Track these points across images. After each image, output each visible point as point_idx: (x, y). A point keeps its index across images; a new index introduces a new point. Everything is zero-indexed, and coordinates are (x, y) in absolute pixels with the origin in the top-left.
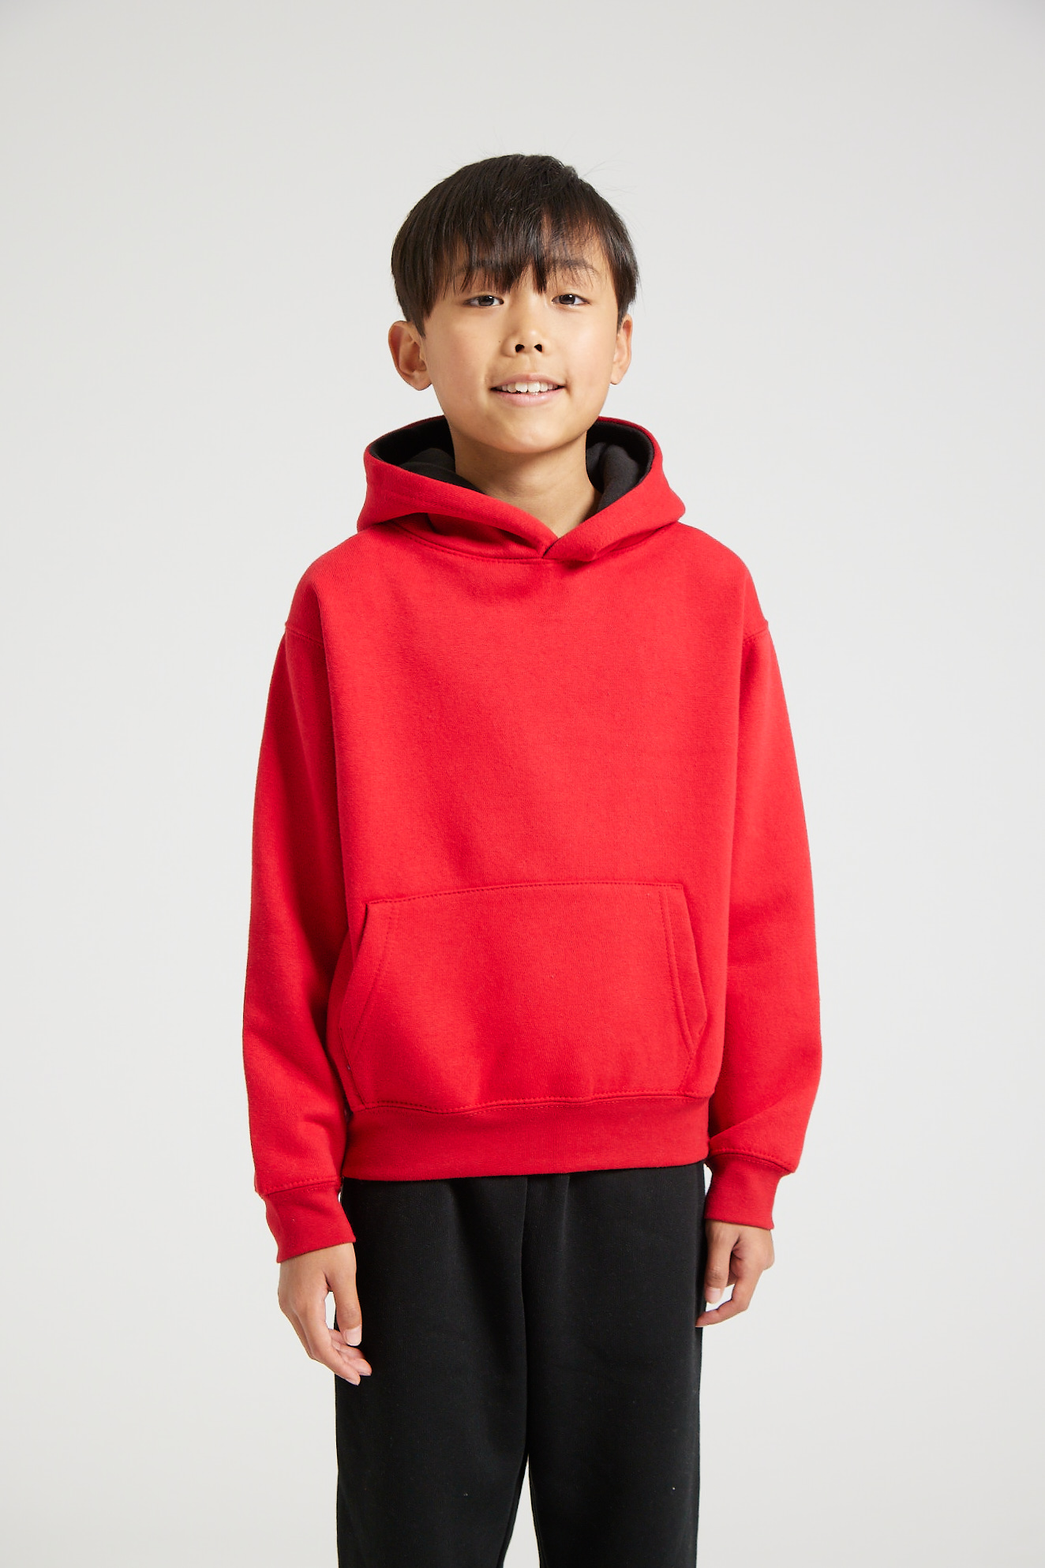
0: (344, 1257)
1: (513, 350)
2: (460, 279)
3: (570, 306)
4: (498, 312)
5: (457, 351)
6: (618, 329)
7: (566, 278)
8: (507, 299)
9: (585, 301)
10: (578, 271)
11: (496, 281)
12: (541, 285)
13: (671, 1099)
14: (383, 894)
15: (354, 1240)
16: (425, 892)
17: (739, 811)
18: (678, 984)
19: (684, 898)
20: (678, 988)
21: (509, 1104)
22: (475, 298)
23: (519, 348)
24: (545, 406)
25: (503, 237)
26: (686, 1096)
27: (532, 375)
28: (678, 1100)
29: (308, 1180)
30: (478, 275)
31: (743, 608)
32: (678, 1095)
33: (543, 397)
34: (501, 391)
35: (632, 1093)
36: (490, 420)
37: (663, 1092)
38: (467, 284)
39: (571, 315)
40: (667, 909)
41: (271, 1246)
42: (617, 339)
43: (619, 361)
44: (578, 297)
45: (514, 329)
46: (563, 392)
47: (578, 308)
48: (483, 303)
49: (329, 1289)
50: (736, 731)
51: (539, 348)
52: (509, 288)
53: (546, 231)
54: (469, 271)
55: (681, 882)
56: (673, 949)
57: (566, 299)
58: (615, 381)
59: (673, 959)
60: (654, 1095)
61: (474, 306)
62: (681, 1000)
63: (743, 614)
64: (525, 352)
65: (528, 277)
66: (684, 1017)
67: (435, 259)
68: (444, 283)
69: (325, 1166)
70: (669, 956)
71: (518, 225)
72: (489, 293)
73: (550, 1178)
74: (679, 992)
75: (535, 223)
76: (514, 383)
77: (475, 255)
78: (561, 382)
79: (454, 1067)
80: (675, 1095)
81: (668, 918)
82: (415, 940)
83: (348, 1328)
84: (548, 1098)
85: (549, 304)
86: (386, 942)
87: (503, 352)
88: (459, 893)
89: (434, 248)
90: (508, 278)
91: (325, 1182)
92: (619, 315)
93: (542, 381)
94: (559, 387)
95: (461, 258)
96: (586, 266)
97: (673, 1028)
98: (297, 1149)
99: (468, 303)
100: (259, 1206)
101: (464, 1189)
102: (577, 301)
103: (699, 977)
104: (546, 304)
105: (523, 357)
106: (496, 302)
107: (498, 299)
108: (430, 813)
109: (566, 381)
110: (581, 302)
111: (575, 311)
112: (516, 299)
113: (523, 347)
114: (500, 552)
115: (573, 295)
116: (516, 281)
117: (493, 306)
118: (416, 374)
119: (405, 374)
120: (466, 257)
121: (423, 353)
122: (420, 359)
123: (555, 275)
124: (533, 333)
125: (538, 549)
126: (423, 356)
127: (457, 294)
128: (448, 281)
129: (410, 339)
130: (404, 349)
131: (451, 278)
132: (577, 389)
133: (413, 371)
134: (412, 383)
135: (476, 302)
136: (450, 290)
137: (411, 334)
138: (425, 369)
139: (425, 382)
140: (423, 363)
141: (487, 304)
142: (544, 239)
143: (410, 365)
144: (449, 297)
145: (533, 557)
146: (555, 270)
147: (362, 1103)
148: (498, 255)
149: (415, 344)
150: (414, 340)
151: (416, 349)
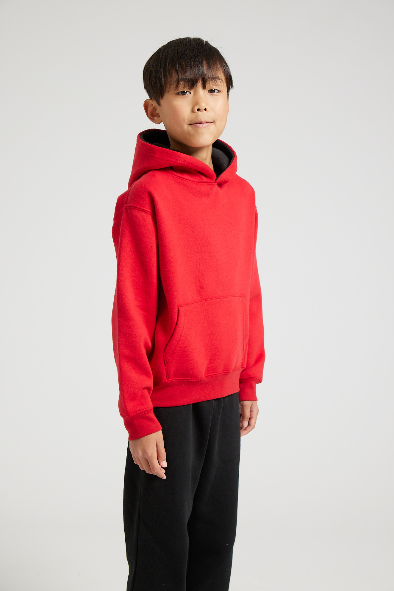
1: (196, 110)
2: (174, 85)
3: (214, 93)
4: (189, 96)
7: (213, 84)
8: (192, 92)
9: (219, 91)
10: (217, 81)
11: (188, 85)
12: (204, 86)
18: (245, 329)
25: (190, 69)
30: (182, 84)
38: (177, 87)
39: (215, 97)
40: (243, 304)
44: (216, 90)
45: (196, 103)
46: (213, 123)
47: (217, 94)
48: (183, 94)
52: (193, 88)
53: (205, 66)
54: (178, 82)
57: (212, 91)
61: (180, 95)
62: (245, 335)
65: (200, 84)
67: (164, 78)
71: (195, 65)
72: (185, 90)
75: (201, 64)
77: (180, 77)
78: (212, 120)
83: (163, 461)
86: (184, 321)
89: (163, 74)
90: (192, 84)
95: (174, 78)
96: (219, 79)
99: (178, 94)
102: (216, 91)
104: (206, 94)
107: (188, 92)
109: (214, 120)
110: (218, 92)
111: (216, 95)
112: (195, 93)
113: (200, 109)
114: (200, 181)
115: (215, 89)
116: (196, 85)
117: (187, 94)
118: (155, 118)
119: (151, 118)
120: (177, 77)
121: (158, 111)
122: (156, 113)
123: (209, 83)
124: (203, 104)
125: (213, 180)
126: (158, 112)
127: (173, 90)
128: (170, 86)
129: (152, 105)
130: (150, 109)
131: (171, 85)
132: (218, 123)
133: (154, 117)
134: (154, 122)
135: (181, 93)
136: (171, 89)
137: (153, 104)
138: (160, 116)
139: (160, 121)
140: (158, 114)
141: (185, 94)
142: (205, 69)
143: (152, 115)
144: (171, 91)
145: (212, 182)
146: (209, 81)
147: (167, 379)
148: (189, 75)
149: (154, 107)
150: (154, 106)
151: (155, 109)
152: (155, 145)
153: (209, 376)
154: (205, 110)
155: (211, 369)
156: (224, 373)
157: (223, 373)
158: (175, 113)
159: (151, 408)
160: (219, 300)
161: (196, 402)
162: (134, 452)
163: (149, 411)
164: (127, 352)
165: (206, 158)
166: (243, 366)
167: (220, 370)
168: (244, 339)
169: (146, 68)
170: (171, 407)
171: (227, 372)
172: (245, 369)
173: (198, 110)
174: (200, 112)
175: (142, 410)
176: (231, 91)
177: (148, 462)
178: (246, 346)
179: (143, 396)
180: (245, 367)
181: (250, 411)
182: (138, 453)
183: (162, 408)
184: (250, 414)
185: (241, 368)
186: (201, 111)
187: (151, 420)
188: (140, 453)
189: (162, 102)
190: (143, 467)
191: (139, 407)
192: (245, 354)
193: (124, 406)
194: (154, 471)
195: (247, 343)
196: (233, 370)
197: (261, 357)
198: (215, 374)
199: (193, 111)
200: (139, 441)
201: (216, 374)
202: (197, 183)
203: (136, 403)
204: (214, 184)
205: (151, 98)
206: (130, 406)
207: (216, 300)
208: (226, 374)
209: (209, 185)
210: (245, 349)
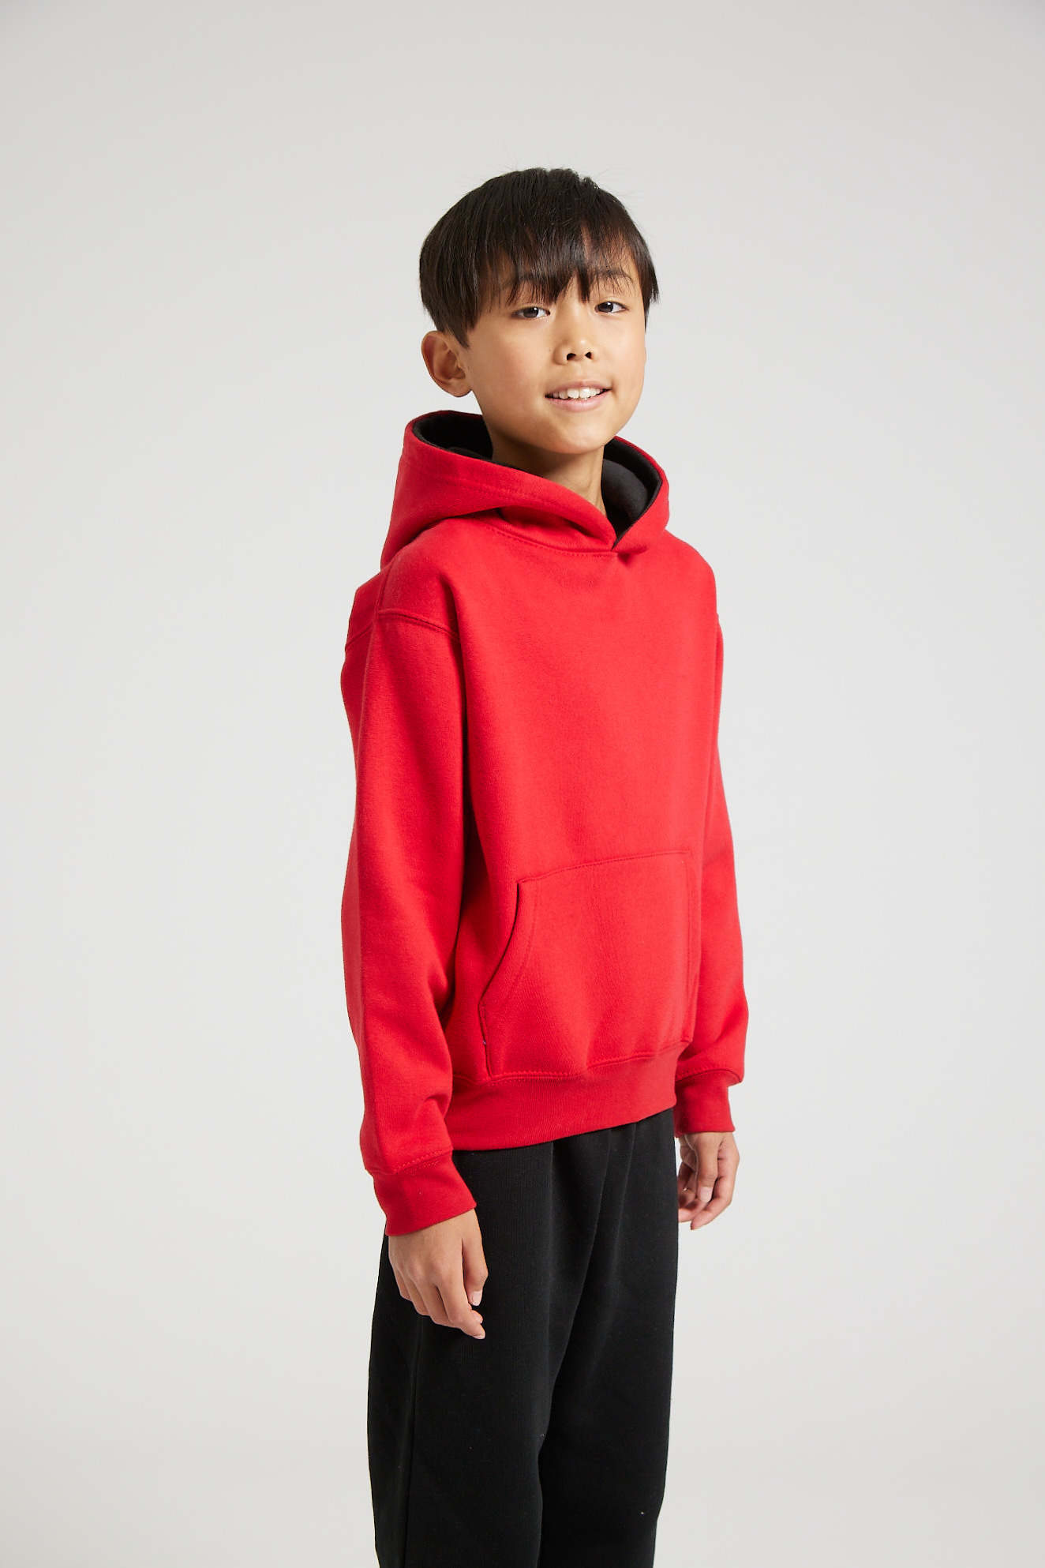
1: (565, 358)
2: (506, 293)
3: (609, 314)
4: (545, 321)
7: (608, 287)
8: (553, 310)
9: (624, 308)
10: (617, 280)
11: (543, 292)
12: (584, 295)
15: (475, 1206)
22: (520, 311)
24: (593, 410)
25: (548, 251)
27: (582, 382)
30: (525, 290)
33: (592, 401)
34: (555, 397)
36: (545, 426)
38: (514, 297)
39: (612, 322)
44: (617, 303)
45: (564, 338)
46: (609, 394)
47: (618, 314)
48: (528, 315)
52: (556, 299)
53: (586, 242)
54: (516, 284)
57: (604, 307)
61: (521, 318)
65: (573, 288)
67: (479, 274)
68: (490, 297)
71: (561, 237)
72: (532, 305)
75: (577, 236)
76: (565, 389)
77: (522, 270)
78: (608, 385)
85: (592, 313)
86: (534, 920)
89: (476, 263)
90: (553, 289)
93: (591, 386)
94: (605, 391)
95: (505, 274)
96: (624, 275)
99: (515, 315)
102: (616, 308)
104: (590, 314)
106: (541, 313)
107: (543, 310)
109: (613, 384)
110: (620, 309)
111: (613, 318)
112: (560, 312)
113: (575, 355)
114: (574, 546)
115: (612, 303)
116: (562, 292)
117: (538, 316)
118: (453, 381)
119: (442, 382)
120: (512, 271)
121: (462, 361)
122: (455, 367)
123: (598, 283)
124: (583, 342)
125: (607, 544)
126: (462, 365)
127: (503, 306)
128: (493, 295)
129: (445, 347)
130: (439, 356)
131: (496, 292)
132: (622, 392)
133: (450, 379)
134: (449, 390)
135: (522, 314)
136: (497, 303)
137: (447, 343)
138: (463, 376)
139: (466, 388)
140: (459, 370)
141: (533, 315)
142: (585, 251)
143: (445, 373)
144: (496, 309)
145: (604, 551)
146: (598, 279)
147: (490, 1075)
148: (544, 267)
149: (450, 352)
150: (449, 348)
151: (451, 357)
152: (455, 452)
153: (600, 1065)
154: (589, 355)
155: (605, 1047)
156: (638, 1057)
157: (636, 1057)
158: (507, 365)
159: (448, 1150)
160: (627, 862)
161: (566, 1136)
162: (402, 1267)
163: (442, 1159)
164: (385, 1001)
165: (589, 486)
166: (686, 1039)
167: (628, 1050)
168: (689, 966)
169: (427, 249)
170: (501, 1150)
171: (646, 1056)
172: (691, 1045)
173: (571, 357)
174: (574, 364)
175: (424, 1156)
176: (652, 307)
177: (439, 1295)
178: (694, 986)
179: (425, 1119)
180: (691, 1040)
181: (718, 1159)
182: (412, 1270)
183: (477, 1152)
184: (719, 1167)
185: (681, 1043)
186: (576, 360)
187: (447, 1181)
188: (419, 1270)
189: (473, 337)
190: (425, 1307)
191: (417, 1149)
192: (690, 1007)
193: (376, 1146)
194: (455, 1318)
195: (696, 977)
196: (661, 1050)
197: (738, 1014)
198: (614, 1059)
199: (555, 360)
200: (416, 1239)
201: (617, 1061)
202: (566, 552)
203: (408, 1136)
204: (608, 556)
205: (441, 328)
206: (394, 1144)
207: (621, 863)
208: (644, 1061)
209: (598, 556)
210: (690, 992)
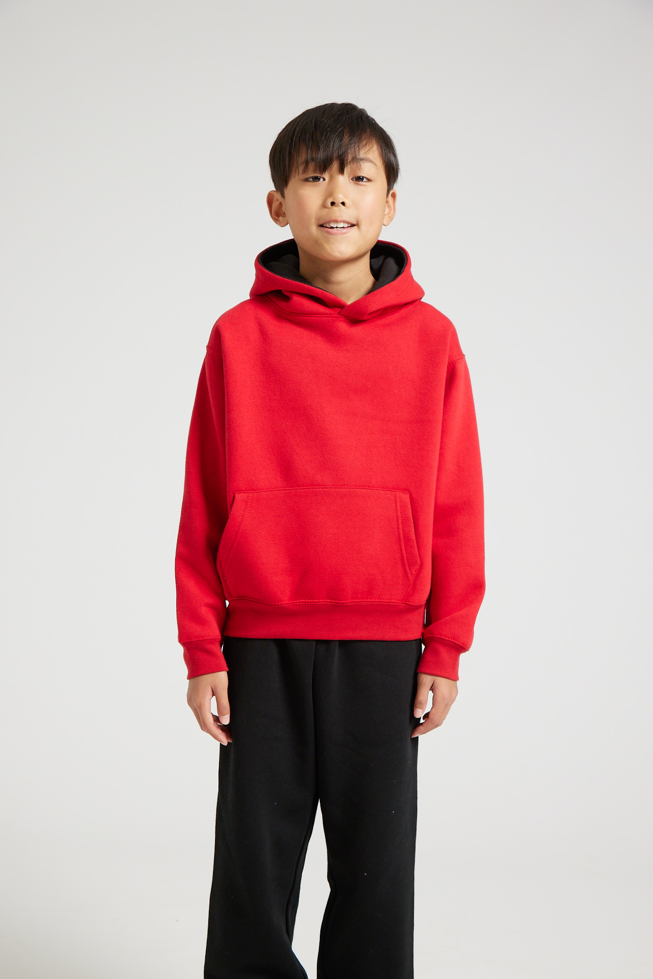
0: (222, 678)
1: (329, 204)
2: (301, 169)
3: (361, 183)
4: (322, 185)
5: (300, 205)
6: (387, 196)
7: (359, 167)
8: (326, 178)
9: (369, 180)
10: (366, 164)
11: (321, 167)
12: (342, 170)
13: (397, 605)
14: (244, 489)
15: (228, 670)
16: (266, 489)
17: (441, 455)
18: (403, 544)
19: (409, 499)
20: (403, 547)
21: (308, 602)
22: (310, 178)
23: (333, 204)
24: (345, 235)
25: (324, 144)
26: (406, 604)
27: (339, 219)
28: (402, 606)
29: (205, 637)
30: (311, 166)
31: (448, 346)
32: (402, 603)
33: (344, 230)
34: (323, 227)
35: (374, 600)
36: (316, 242)
37: (393, 601)
38: (306, 170)
39: (362, 188)
40: (398, 504)
41: (184, 670)
42: (387, 202)
43: (389, 214)
44: (365, 178)
45: (330, 193)
46: (356, 227)
47: (364, 183)
48: (315, 180)
49: (213, 694)
50: (442, 411)
51: (343, 204)
52: (327, 171)
53: (345, 140)
54: (307, 163)
55: (408, 490)
56: (401, 527)
57: (359, 179)
58: (385, 223)
59: (401, 531)
60: (387, 602)
61: (310, 181)
62: (405, 553)
63: (448, 349)
64: (336, 206)
65: (335, 166)
66: (406, 562)
68: (294, 171)
69: (214, 631)
70: (398, 528)
71: (331, 137)
72: (316, 175)
73: (327, 642)
74: (404, 549)
75: (339, 136)
76: (330, 222)
77: (310, 156)
78: (354, 222)
79: (277, 581)
80: (400, 603)
81: (399, 508)
82: (260, 514)
83: (223, 715)
84: (326, 600)
85: (349, 180)
86: (243, 514)
87: (324, 206)
88: (284, 490)
89: (289, 150)
91: (214, 639)
92: (388, 189)
93: (344, 222)
94: (353, 225)
95: (302, 157)
96: (370, 161)
97: (400, 568)
98: (200, 621)
99: (307, 180)
100: (180, 650)
101: (282, 644)
102: (365, 180)
103: (415, 541)
104: (347, 182)
105: (335, 208)
106: (321, 180)
107: (322, 178)
108: (272, 448)
109: (358, 222)
110: (367, 180)
111: (363, 185)
112: (332, 178)
113: (335, 203)
115: (362, 177)
116: (330, 167)
117: (319, 181)
118: (280, 218)
119: (275, 219)
120: (305, 156)
121: (284, 207)
122: (282, 210)
124: (341, 196)
127: (300, 175)
128: (296, 168)
129: (278, 200)
130: (275, 205)
131: (298, 167)
134: (278, 224)
135: (311, 180)
136: (297, 173)
137: (278, 197)
138: (286, 216)
139: (285, 223)
140: (284, 212)
141: (317, 180)
142: (344, 144)
143: (277, 214)
144: (297, 176)
148: (321, 153)
149: (280, 203)
151: (281, 205)
